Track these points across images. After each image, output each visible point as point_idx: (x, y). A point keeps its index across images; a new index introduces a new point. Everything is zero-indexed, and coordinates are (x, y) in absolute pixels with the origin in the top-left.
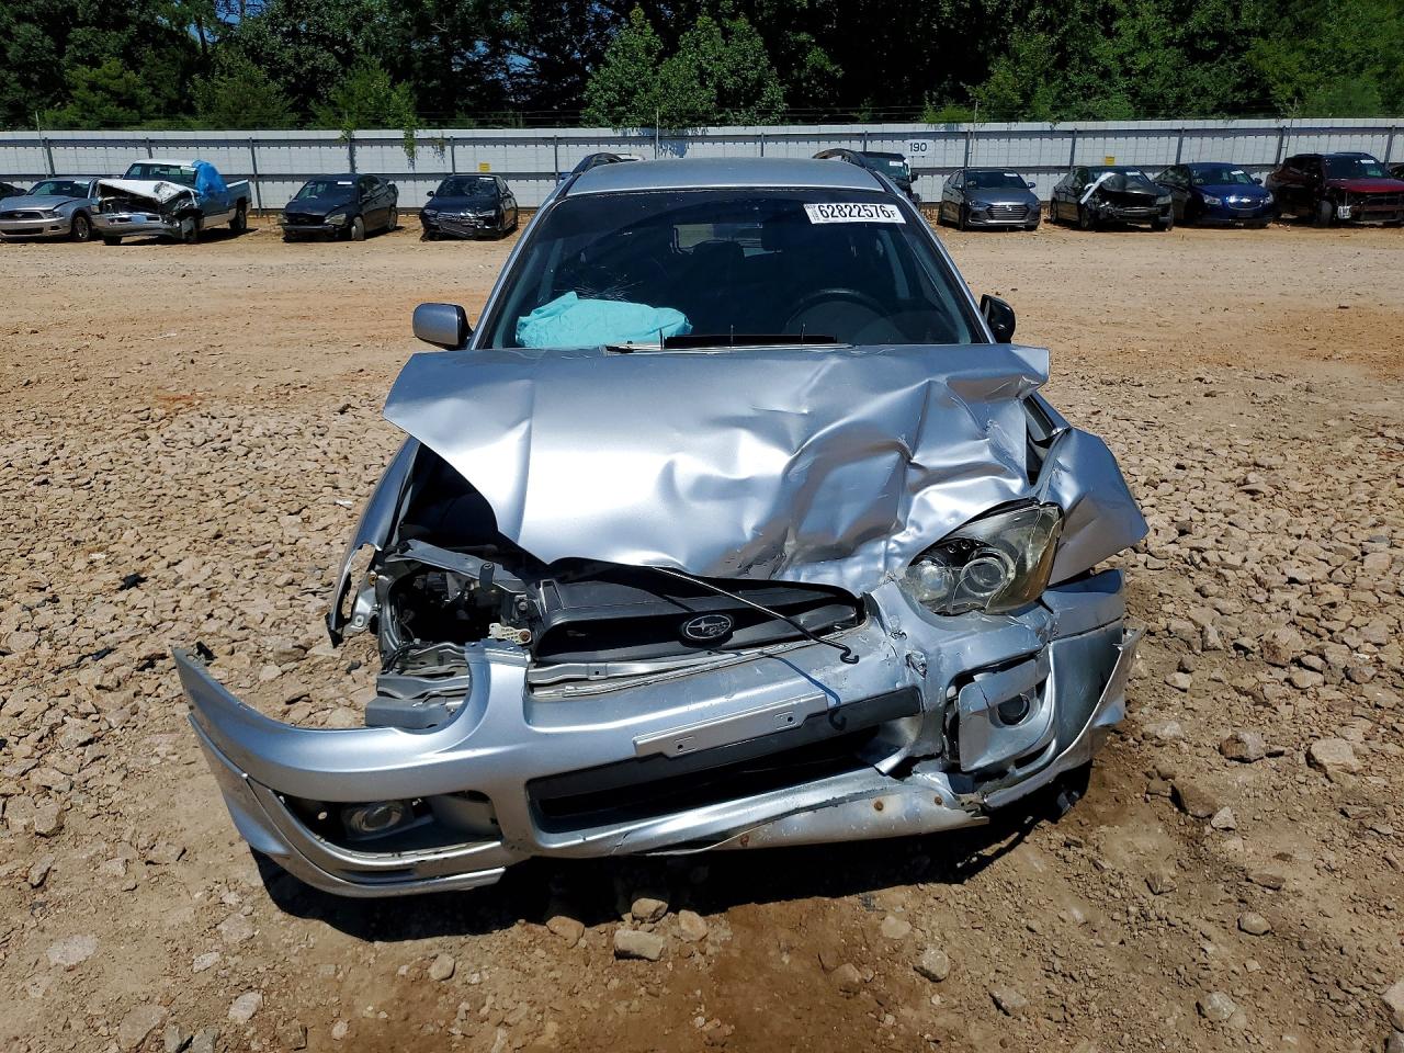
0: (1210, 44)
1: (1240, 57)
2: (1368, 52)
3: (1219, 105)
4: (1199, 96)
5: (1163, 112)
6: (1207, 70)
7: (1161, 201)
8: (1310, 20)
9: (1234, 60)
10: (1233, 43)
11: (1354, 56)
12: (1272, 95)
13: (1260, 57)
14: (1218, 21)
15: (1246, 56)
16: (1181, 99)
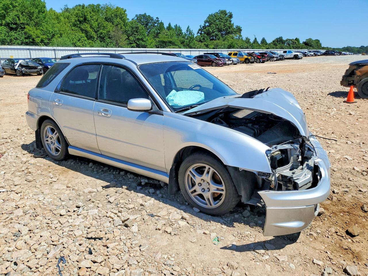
0: (14, 26)
1: (24, 30)
2: (55, 31)
3: (22, 42)
4: (16, 40)
5: (7, 44)
6: (15, 33)
7: (39, 67)
8: (38, 22)
9: (22, 31)
10: (20, 26)
11: (52, 32)
12: (35, 41)
13: (29, 31)
14: (14, 20)
15: (25, 30)
16: (11, 40)
